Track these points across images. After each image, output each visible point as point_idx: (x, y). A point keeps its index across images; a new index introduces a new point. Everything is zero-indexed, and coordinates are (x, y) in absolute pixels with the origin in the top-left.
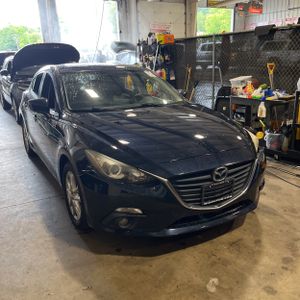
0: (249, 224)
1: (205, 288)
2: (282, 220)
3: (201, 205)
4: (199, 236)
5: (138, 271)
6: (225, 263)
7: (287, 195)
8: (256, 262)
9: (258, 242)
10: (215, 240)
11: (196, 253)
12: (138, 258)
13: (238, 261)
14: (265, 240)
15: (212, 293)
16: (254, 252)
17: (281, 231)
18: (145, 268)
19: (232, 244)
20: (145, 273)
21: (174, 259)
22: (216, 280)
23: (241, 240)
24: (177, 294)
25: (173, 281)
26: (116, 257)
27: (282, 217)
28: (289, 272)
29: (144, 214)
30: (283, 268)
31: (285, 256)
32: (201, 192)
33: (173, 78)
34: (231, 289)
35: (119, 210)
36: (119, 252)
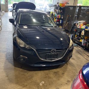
0: (64, 68)
1: (39, 84)
2: (75, 69)
3: (46, 59)
4: (47, 68)
5: (23, 74)
6: (50, 78)
7: (81, 61)
8: (59, 80)
9: (63, 74)
10: (51, 70)
11: (43, 73)
12: (25, 71)
13: (54, 78)
14: (66, 73)
15: (40, 86)
16: (60, 77)
17: (72, 72)
18: (26, 74)
19: (55, 73)
20: (25, 75)
21: (35, 73)
22: (43, 82)
23: (59, 72)
24: (30, 84)
25: (31, 80)
26: (20, 69)
27: (75, 67)
28: (67, 85)
29: (28, 58)
30: (66, 83)
31: (69, 80)
32: (46, 55)
33: (62, 18)
34: (46, 86)
35: (21, 56)
36: (21, 68)
